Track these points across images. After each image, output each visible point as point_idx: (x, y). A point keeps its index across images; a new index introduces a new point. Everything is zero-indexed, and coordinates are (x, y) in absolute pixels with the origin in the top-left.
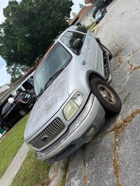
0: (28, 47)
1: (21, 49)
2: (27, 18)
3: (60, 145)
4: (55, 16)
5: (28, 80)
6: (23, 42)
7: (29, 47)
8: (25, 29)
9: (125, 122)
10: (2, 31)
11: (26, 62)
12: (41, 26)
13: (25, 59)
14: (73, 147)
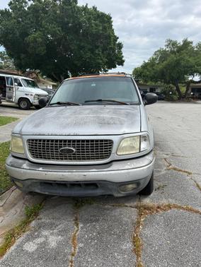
0: (42, 48)
1: (32, 42)
2: (70, 25)
3: (85, 173)
4: (99, 54)
5: (8, 78)
6: (42, 38)
7: (42, 50)
8: (59, 30)
9: (158, 207)
10: (30, 3)
11: (21, 60)
12: (76, 47)
13: (23, 56)
14: (93, 189)
